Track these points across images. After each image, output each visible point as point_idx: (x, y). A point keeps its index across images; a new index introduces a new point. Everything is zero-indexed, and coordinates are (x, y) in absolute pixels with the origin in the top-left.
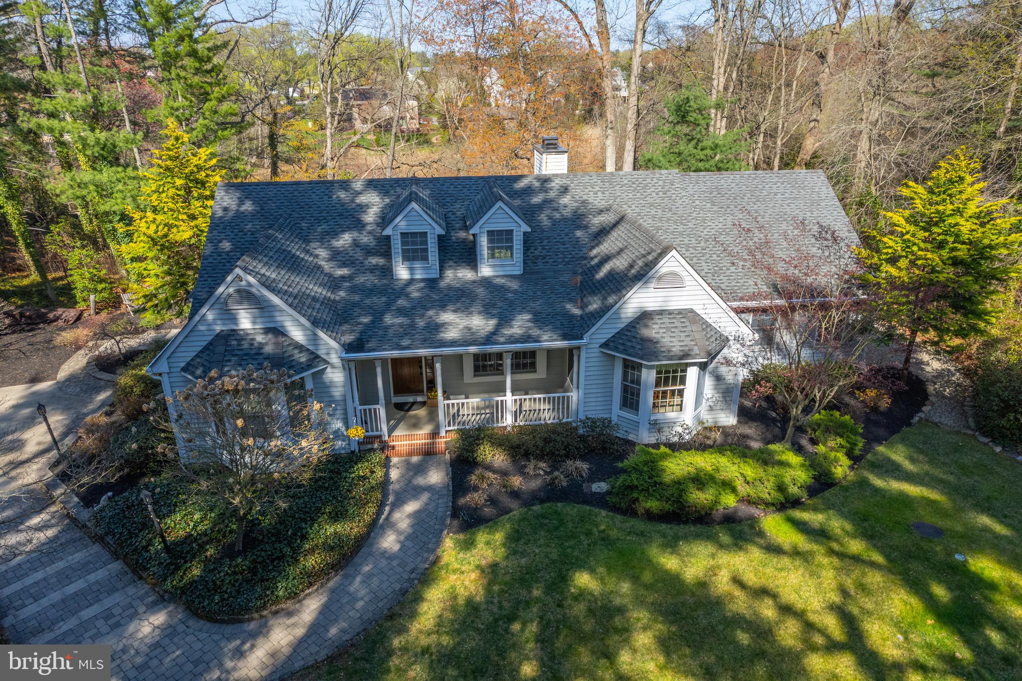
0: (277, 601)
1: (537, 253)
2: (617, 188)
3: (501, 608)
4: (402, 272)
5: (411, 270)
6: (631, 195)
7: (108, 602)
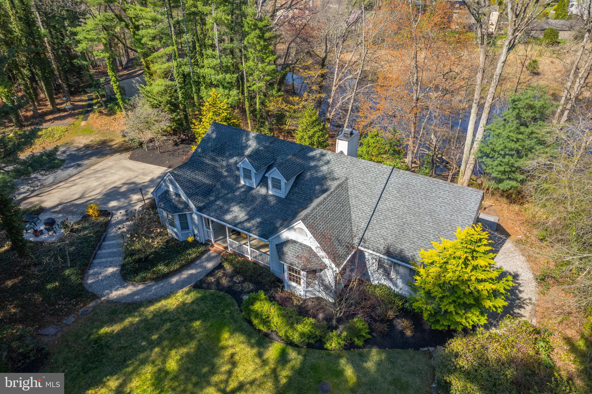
0: (135, 281)
1: (297, 190)
2: (355, 168)
3: (173, 317)
4: (242, 182)
5: (245, 182)
6: (358, 175)
7: (114, 259)
